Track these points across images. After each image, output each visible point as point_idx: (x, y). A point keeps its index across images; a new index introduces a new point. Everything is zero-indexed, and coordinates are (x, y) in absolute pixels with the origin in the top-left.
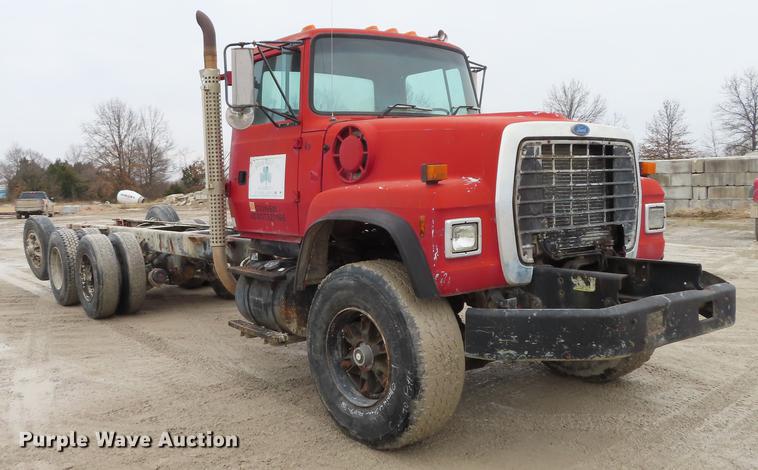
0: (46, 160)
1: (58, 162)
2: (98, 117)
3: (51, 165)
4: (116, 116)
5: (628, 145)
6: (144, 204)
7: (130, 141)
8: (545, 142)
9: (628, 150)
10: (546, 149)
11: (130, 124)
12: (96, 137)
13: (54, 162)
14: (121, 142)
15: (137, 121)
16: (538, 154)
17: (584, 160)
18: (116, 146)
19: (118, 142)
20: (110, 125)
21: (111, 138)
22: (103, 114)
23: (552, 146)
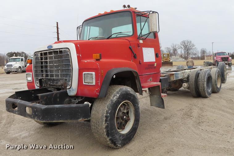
5: (67, 49)
8: (40, 52)
10: (41, 54)
16: (39, 56)
17: (52, 57)
23: (42, 53)
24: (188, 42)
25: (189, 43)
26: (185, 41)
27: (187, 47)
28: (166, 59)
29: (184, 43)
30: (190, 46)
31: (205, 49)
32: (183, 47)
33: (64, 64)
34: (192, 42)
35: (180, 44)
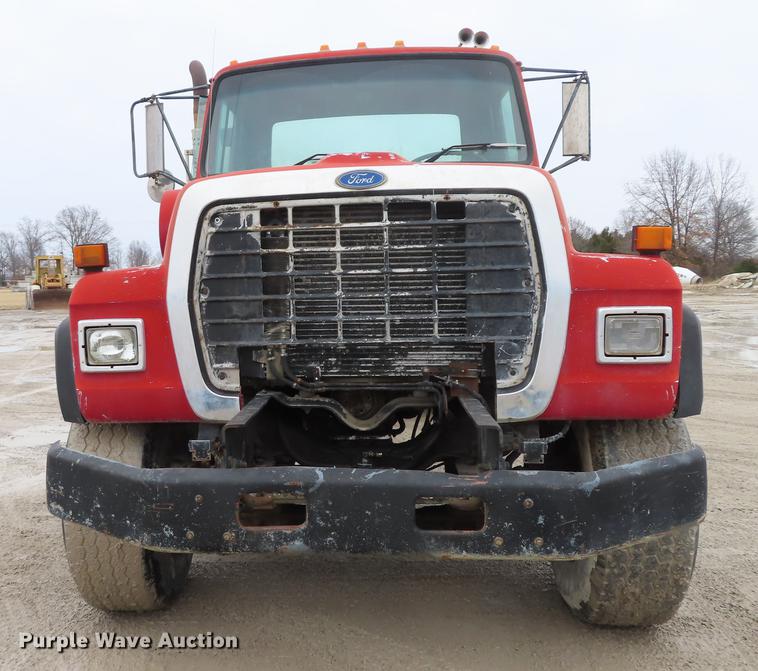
0: (589, 230)
1: (605, 232)
2: (645, 172)
3: (595, 236)
4: (672, 171)
5: (509, 197)
6: (700, 285)
7: (689, 203)
9: (513, 207)
11: (690, 180)
12: (645, 200)
13: (599, 231)
14: (677, 204)
15: (702, 174)
16: (250, 224)
17: (380, 230)
18: (669, 210)
19: (671, 205)
20: (662, 182)
21: (663, 199)
22: (654, 167)
23: (285, 210)
24: (86, 215)
25: (89, 219)
26: (73, 209)
27: (83, 234)
28: (53, 281)
29: (72, 218)
30: (92, 230)
31: (144, 243)
32: (66, 232)
33: (479, 267)
34: (102, 216)
35: (54, 221)
